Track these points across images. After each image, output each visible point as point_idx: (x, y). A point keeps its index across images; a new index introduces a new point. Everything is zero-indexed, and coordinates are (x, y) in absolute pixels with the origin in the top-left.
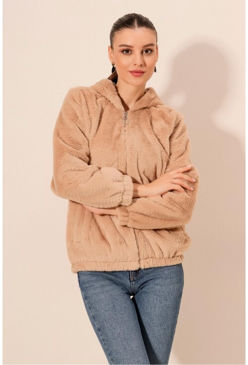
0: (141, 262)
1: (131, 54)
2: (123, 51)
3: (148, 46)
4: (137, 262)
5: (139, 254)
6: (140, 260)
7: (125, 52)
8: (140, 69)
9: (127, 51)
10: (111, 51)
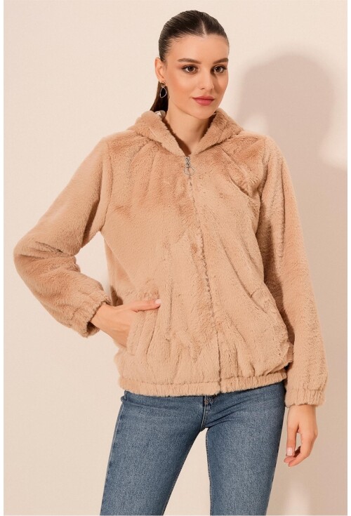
0: (222, 383)
1: (196, 72)
2: (184, 68)
3: (220, 61)
4: (217, 383)
5: (220, 372)
6: (221, 380)
7: (187, 69)
8: (208, 95)
9: (191, 68)
10: (160, 64)
